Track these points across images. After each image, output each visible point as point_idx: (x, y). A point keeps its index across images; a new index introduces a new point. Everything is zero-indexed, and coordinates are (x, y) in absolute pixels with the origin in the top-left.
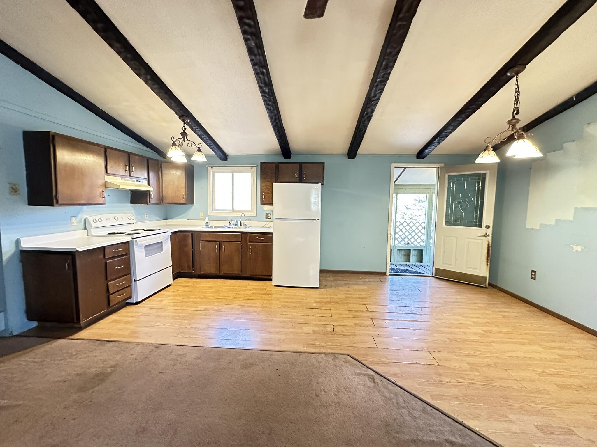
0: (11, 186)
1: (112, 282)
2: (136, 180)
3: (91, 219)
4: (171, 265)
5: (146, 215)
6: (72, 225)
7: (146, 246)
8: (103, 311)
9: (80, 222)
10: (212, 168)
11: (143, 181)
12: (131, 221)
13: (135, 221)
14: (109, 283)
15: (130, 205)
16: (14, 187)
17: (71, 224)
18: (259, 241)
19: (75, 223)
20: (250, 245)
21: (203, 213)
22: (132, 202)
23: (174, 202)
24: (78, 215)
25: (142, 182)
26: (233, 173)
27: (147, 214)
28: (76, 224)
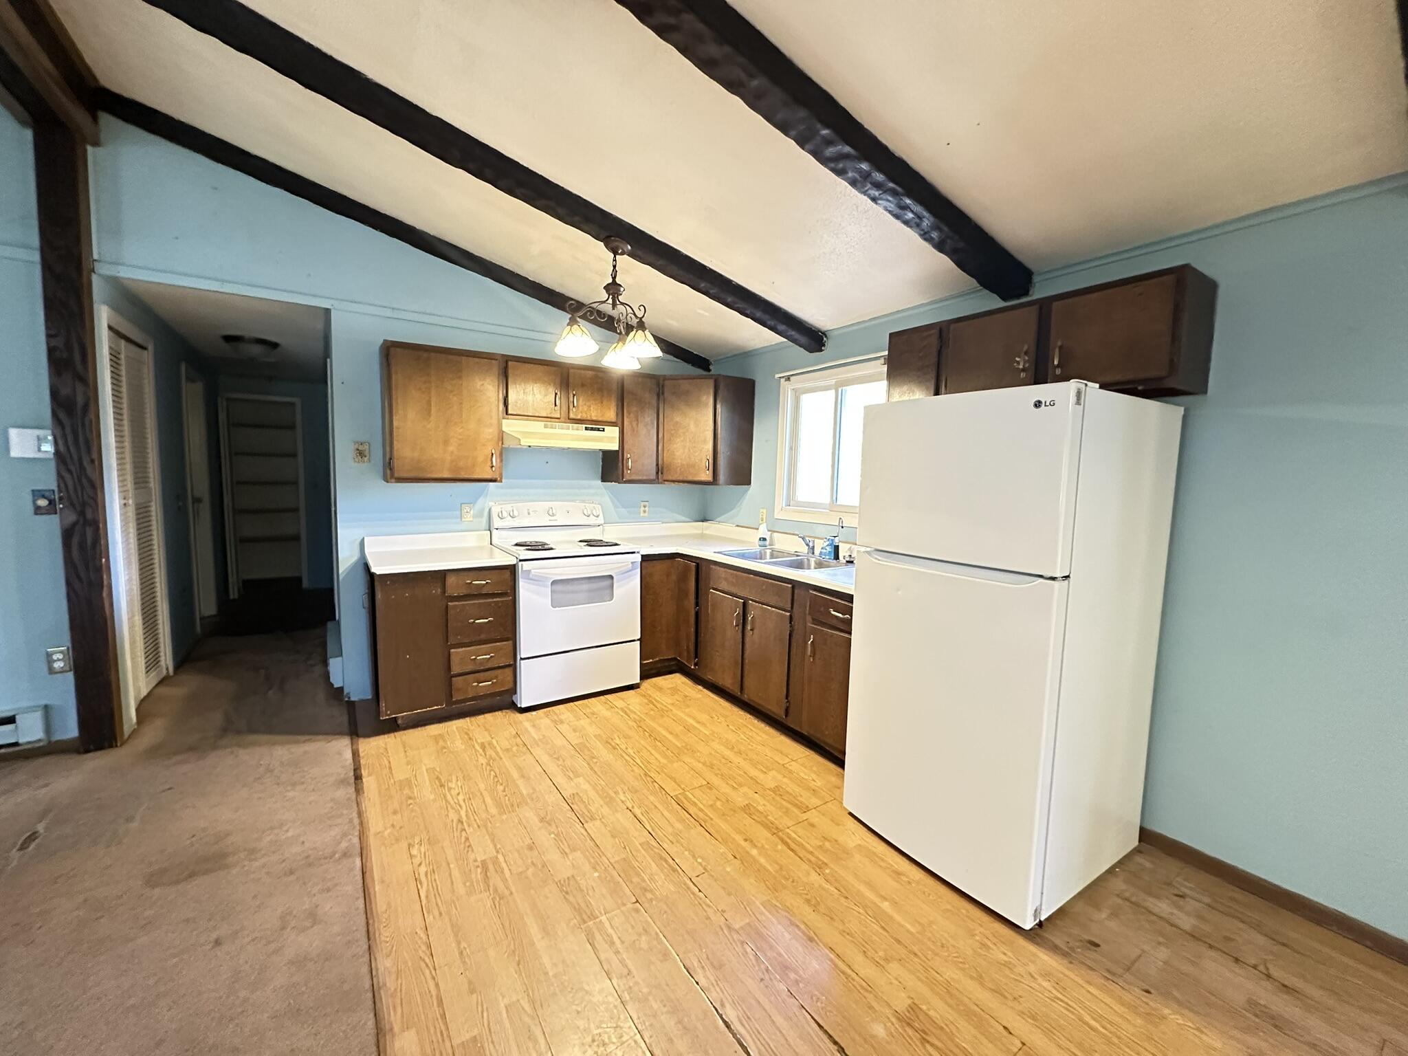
0: (356, 446)
1: (460, 650)
2: (584, 426)
3: (495, 511)
4: (639, 637)
5: (642, 509)
6: (463, 520)
7: (554, 583)
8: (436, 707)
9: (480, 515)
10: (788, 379)
11: (606, 428)
12: (592, 520)
13: (601, 520)
14: (452, 650)
15: (599, 482)
16: (361, 448)
17: (461, 518)
18: (834, 622)
19: (468, 517)
20: (814, 632)
21: (765, 511)
22: (604, 480)
23: (685, 479)
24: (477, 499)
25: (604, 431)
26: (839, 386)
27: (645, 507)
28: (471, 519)
